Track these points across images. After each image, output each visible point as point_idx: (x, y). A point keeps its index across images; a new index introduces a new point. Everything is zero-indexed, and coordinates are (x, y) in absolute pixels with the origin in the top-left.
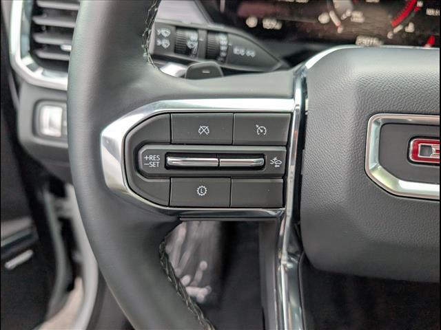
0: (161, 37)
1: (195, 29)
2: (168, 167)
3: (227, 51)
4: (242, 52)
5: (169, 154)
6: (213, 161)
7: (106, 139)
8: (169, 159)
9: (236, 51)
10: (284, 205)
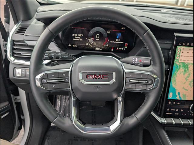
0: (46, 56)
1: (53, 53)
2: (47, 82)
3: (61, 57)
4: (64, 56)
5: (47, 80)
6: (55, 81)
7: (37, 78)
8: (48, 81)
9: (63, 56)
10: (69, 88)
